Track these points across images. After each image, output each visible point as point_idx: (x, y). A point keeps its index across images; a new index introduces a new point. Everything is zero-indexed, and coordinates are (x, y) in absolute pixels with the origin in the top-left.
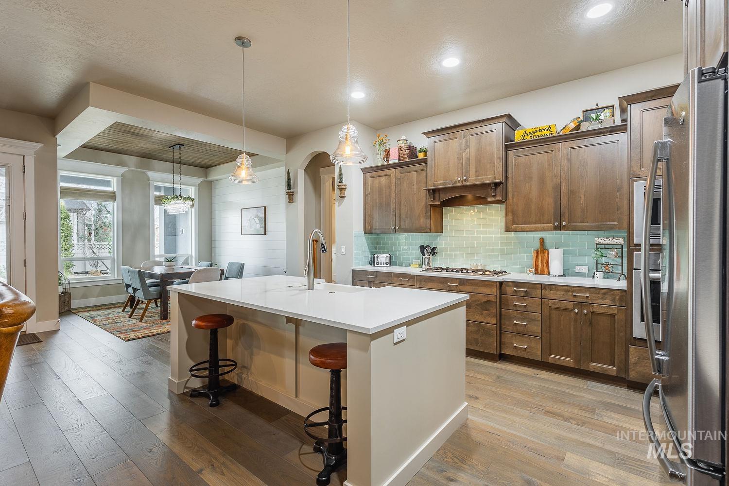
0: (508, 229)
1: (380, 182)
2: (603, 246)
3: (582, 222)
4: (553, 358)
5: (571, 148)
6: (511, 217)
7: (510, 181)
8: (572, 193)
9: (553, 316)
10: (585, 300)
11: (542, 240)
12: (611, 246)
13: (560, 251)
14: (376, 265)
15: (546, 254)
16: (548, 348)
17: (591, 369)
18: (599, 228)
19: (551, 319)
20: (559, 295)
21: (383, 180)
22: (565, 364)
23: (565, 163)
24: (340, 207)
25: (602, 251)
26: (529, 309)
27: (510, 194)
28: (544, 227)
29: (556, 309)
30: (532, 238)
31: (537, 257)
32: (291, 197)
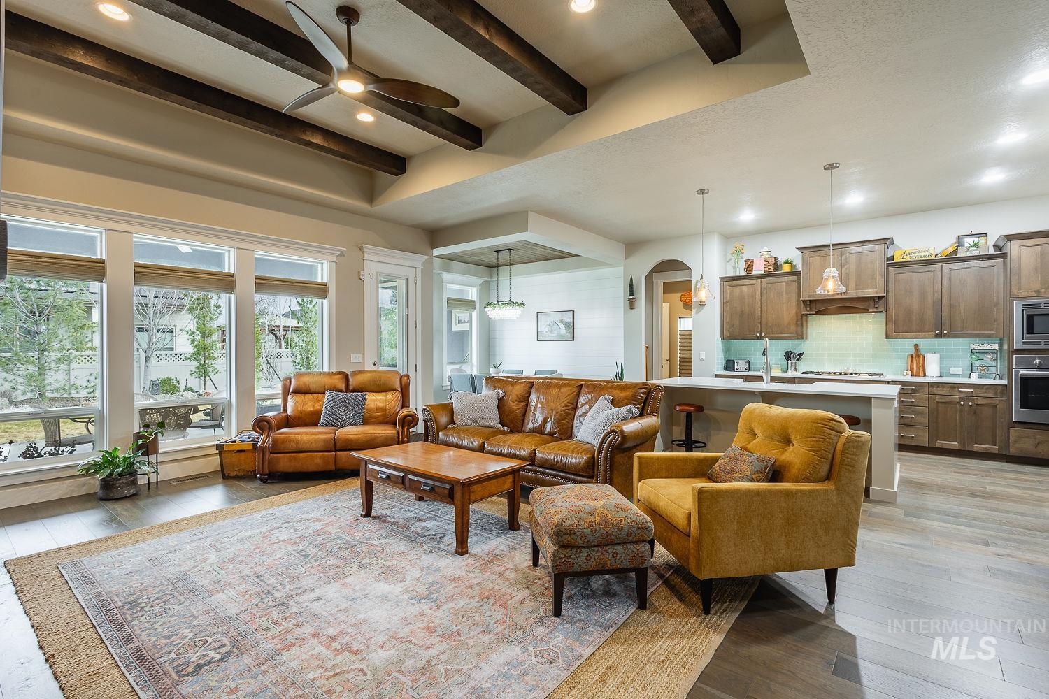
0: (887, 337)
1: (741, 292)
2: (977, 351)
3: (962, 331)
4: (939, 443)
5: (951, 269)
6: (891, 326)
7: (891, 295)
8: (951, 306)
9: (940, 408)
10: (970, 395)
11: (916, 346)
12: (986, 351)
13: (937, 356)
14: (736, 370)
15: (921, 359)
16: (934, 436)
17: (975, 449)
18: (978, 336)
19: (937, 410)
20: (946, 391)
21: (745, 289)
22: (951, 448)
23: (946, 282)
24: (699, 315)
25: (978, 355)
26: (916, 404)
27: (891, 306)
28: (925, 335)
29: (941, 402)
30: (907, 345)
31: (912, 361)
32: (632, 303)
